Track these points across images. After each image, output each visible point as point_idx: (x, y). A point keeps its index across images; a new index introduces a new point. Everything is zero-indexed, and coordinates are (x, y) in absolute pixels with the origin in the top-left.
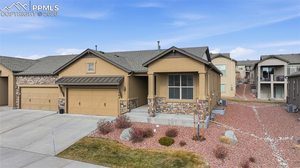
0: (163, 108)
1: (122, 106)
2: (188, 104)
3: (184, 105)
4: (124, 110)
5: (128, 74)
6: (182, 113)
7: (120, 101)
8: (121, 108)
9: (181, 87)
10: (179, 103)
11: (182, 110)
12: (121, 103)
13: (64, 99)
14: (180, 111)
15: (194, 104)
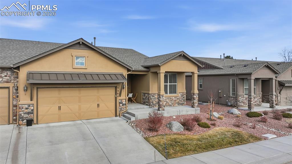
0: (155, 103)
1: (121, 105)
2: (174, 98)
3: (171, 99)
4: (123, 109)
5: (126, 71)
6: (170, 105)
7: (119, 100)
8: (120, 107)
9: (168, 84)
10: (167, 97)
11: (170, 103)
12: (120, 101)
13: (33, 104)
14: (168, 104)
15: (178, 97)
